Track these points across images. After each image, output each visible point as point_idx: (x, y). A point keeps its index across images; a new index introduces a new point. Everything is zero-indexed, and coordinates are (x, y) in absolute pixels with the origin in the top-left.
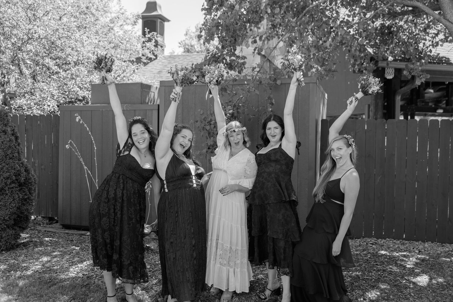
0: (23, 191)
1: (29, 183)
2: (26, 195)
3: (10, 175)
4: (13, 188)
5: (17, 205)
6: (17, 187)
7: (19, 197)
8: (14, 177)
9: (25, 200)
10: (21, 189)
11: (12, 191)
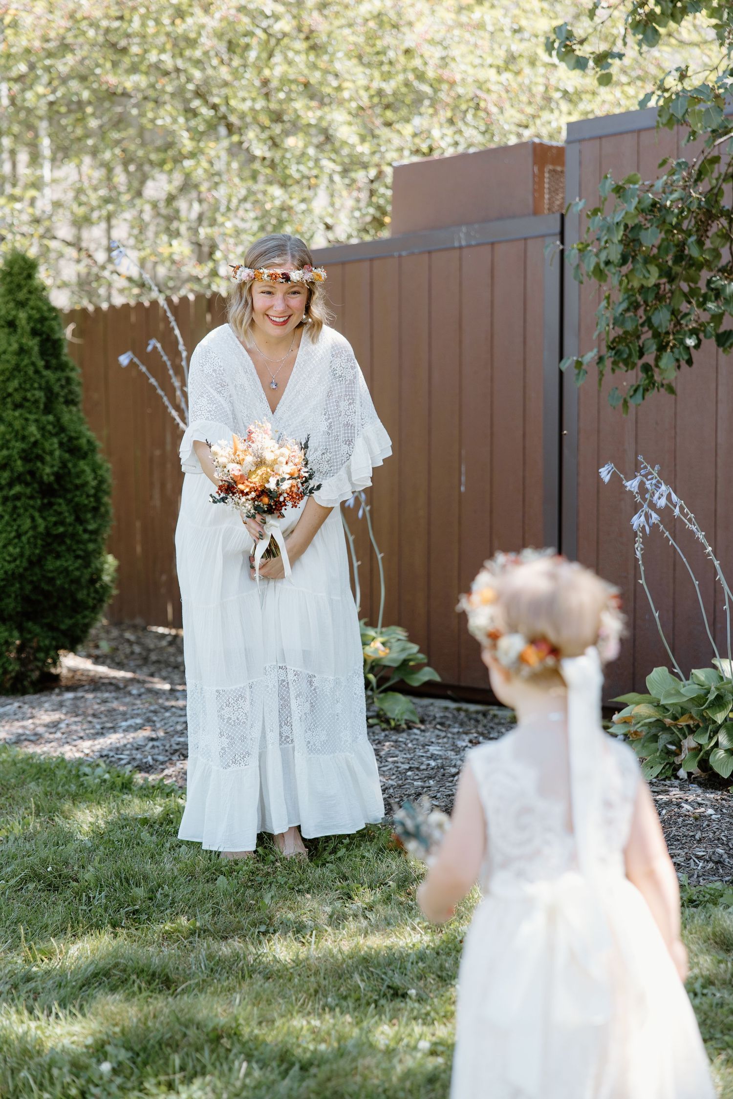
0: (55, 511)
1: (77, 487)
2: (62, 523)
3: (9, 457)
4: (17, 497)
5: (27, 553)
6: (31, 497)
7: (34, 527)
8: (19, 463)
9: (60, 538)
10: (51, 504)
11: (15, 508)
